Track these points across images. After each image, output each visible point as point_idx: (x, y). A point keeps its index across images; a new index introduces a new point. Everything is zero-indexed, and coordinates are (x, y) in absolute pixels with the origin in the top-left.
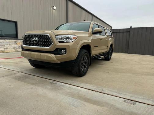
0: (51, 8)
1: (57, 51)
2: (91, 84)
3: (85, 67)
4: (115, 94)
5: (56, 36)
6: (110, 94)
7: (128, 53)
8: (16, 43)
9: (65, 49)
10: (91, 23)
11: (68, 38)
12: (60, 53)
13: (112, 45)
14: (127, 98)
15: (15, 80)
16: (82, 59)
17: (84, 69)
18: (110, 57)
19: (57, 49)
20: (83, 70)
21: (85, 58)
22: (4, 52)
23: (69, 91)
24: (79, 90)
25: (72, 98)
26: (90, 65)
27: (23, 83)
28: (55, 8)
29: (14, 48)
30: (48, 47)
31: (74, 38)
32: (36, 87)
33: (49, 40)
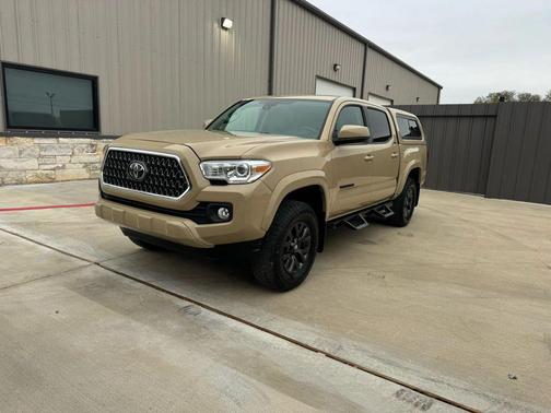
0: (216, 25)
1: (204, 212)
2: (310, 321)
3: (299, 259)
4: (375, 365)
5: (201, 161)
6: (359, 363)
7: (487, 195)
8: (93, 148)
9: (229, 206)
10: (333, 102)
11: (241, 170)
12: (213, 218)
14: (411, 383)
16: (290, 232)
17: (295, 267)
18: (406, 215)
19: (203, 204)
20: (290, 270)
21: (298, 232)
23: (230, 344)
24: (264, 343)
25: (235, 371)
26: (320, 250)
27: (96, 305)
29: (86, 165)
30: (176, 196)
31: (259, 169)
32: (134, 324)
33: (178, 176)
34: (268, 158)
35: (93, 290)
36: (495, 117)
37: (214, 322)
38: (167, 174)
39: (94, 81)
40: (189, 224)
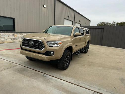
0: (42, 6)
1: (48, 53)
2: (71, 77)
3: (67, 62)
4: (87, 87)
5: (47, 42)
6: (84, 86)
7: (102, 45)
9: (53, 52)
10: (73, 27)
11: (56, 44)
12: (50, 54)
13: (89, 42)
15: (16, 73)
16: (66, 57)
18: (87, 51)
19: (47, 51)
20: (66, 65)
21: (67, 57)
22: (4, 43)
23: (55, 84)
24: (63, 83)
25: (58, 90)
26: (71, 60)
27: (22, 75)
28: (45, 6)
29: (12, 39)
30: (41, 50)
31: (60, 43)
32: (32, 80)
33: (42, 45)
34: (62, 41)
35: (20, 71)
36: (104, 29)
37: (50, 78)
38: (39, 45)
39: (14, 19)
40: (44, 56)
